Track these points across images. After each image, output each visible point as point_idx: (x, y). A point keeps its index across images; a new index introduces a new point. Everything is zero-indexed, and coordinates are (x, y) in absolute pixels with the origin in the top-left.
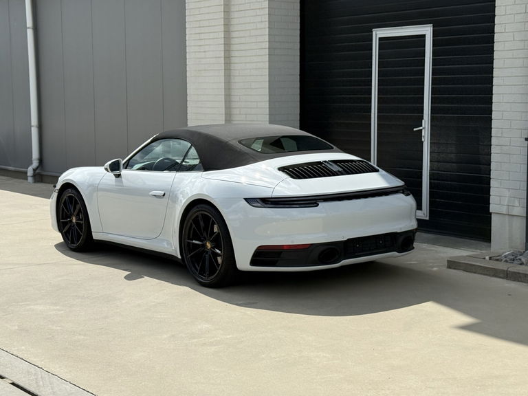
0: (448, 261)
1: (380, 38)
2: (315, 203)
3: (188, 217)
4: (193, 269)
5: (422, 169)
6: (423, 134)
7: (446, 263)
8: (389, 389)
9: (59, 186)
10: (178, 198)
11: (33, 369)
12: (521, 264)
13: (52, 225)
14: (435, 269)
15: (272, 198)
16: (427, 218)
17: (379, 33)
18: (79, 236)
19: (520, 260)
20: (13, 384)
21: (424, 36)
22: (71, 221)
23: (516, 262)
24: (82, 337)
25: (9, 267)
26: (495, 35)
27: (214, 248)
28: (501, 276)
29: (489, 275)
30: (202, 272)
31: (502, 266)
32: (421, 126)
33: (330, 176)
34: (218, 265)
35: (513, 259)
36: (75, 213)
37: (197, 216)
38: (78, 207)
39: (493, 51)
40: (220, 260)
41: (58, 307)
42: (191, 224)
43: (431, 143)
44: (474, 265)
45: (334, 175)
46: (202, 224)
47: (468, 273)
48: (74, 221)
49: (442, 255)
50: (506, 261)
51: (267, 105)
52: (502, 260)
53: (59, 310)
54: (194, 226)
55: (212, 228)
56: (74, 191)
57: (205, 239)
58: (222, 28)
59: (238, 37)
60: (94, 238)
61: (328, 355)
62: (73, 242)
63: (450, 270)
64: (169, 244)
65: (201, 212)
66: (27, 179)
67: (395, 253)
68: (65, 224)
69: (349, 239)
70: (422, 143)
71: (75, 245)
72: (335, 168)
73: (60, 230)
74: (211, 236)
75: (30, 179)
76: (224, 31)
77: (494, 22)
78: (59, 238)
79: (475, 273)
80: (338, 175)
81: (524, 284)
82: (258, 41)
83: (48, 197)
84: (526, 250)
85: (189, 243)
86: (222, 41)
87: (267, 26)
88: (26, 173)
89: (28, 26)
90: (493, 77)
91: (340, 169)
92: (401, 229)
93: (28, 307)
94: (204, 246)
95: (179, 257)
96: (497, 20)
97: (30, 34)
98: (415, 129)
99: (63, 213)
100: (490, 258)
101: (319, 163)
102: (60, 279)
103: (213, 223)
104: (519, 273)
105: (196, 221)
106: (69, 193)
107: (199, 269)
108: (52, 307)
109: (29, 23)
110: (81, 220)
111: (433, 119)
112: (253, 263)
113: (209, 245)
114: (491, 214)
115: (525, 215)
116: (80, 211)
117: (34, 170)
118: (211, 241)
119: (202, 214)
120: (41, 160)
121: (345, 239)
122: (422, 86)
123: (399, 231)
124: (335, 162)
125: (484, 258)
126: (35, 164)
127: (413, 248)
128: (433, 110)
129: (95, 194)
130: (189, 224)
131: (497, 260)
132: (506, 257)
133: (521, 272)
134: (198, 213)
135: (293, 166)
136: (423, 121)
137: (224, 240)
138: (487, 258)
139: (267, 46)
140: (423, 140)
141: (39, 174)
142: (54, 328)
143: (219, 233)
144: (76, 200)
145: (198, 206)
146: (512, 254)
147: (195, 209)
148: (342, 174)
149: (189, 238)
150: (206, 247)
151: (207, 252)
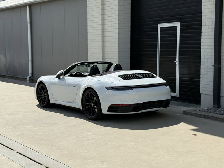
0: (183, 111)
1: (160, 27)
2: (132, 89)
3: (85, 94)
4: (87, 114)
5: (176, 77)
6: (176, 64)
7: (182, 113)
8: (153, 155)
9: (37, 83)
10: (81, 87)
11: (25, 147)
12: (210, 113)
13: (35, 97)
14: (178, 114)
16: (178, 96)
17: (160, 25)
18: (45, 102)
19: (210, 111)
20: (17, 152)
21: (177, 27)
22: (42, 96)
23: (208, 112)
24: (44, 137)
25: (18, 113)
26: (202, 26)
27: (94, 106)
28: (203, 117)
29: (198, 117)
30: (90, 115)
31: (203, 113)
32: (176, 61)
33: (137, 79)
34: (95, 112)
35: (208, 111)
36: (44, 93)
37: (88, 94)
38: (45, 91)
39: (201, 32)
40: (96, 110)
41: (36, 127)
42: (86, 97)
43: (179, 67)
44: (193, 113)
45: (139, 79)
46: (90, 97)
47: (190, 116)
48: (43, 96)
49: (182, 110)
50: (205, 112)
51: (118, 53)
52: (203, 111)
53: (36, 128)
54: (87, 97)
55: (94, 98)
56: (43, 85)
57: (91, 102)
58: (101, 23)
59: (107, 27)
60: (50, 102)
61: (132, 144)
62: (42, 104)
63: (184, 115)
64: (78, 104)
65: (90, 92)
66: (27, 81)
67: (162, 108)
68: (40, 97)
69: (144, 103)
70: (176, 67)
71: (43, 105)
72: (140, 76)
73: (38, 99)
74: (93, 101)
75: (28, 81)
76: (102, 24)
77: (201, 21)
78: (37, 103)
79: (193, 116)
80: (141, 78)
81: (211, 120)
82: (115, 28)
83: (34, 86)
84: (213, 108)
85: (85, 104)
86: (101, 28)
87: (118, 23)
88: (27, 79)
89: (28, 22)
90: (201, 42)
91: (142, 76)
92: (164, 99)
93: (24, 127)
95: (82, 109)
96: (203, 21)
97: (29, 25)
98: (173, 62)
99: (39, 93)
100: (199, 111)
101: (134, 74)
102: (37, 117)
103: (94, 97)
104: (209, 116)
105: (88, 95)
106: (41, 85)
107: (88, 113)
108: (33, 127)
109: (29, 21)
110: (46, 96)
111: (180, 58)
112: (108, 111)
113: (92, 105)
114: (200, 94)
115: (213, 94)
116: (45, 92)
117: (30, 78)
118: (93, 103)
119: (90, 93)
120: (32, 74)
122: (176, 46)
123: (163, 100)
124: (140, 74)
125: (197, 111)
126: (30, 75)
127: (169, 106)
128: (180, 55)
129: (51, 86)
130: (85, 97)
131: (202, 111)
132: (205, 110)
133: (210, 115)
135: (124, 75)
136: (176, 59)
137: (98, 103)
138: (198, 110)
139: (118, 30)
141: (32, 79)
142: (33, 134)
143: (96, 100)
144: (44, 88)
145: (89, 90)
146: (207, 109)
147: (87, 91)
149: (85, 102)
150: (91, 105)
151: (92, 107)
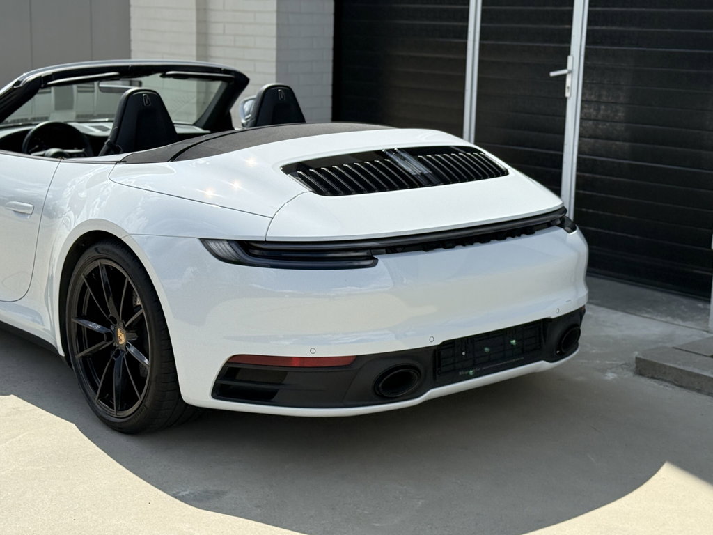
0: (638, 361)
2: (370, 257)
5: (563, 151)
6: (568, 84)
7: (634, 365)
15: (266, 242)
27: (132, 346)
30: (107, 396)
32: (565, 67)
37: (97, 270)
42: (84, 288)
43: (583, 101)
45: (412, 186)
51: (274, 19)
54: (89, 291)
57: (115, 322)
63: (644, 381)
64: (36, 315)
65: (104, 261)
69: (445, 343)
70: (565, 101)
74: (126, 318)
80: (421, 185)
85: (79, 327)
91: (426, 171)
94: (111, 336)
95: (62, 353)
98: (553, 74)
101: (378, 154)
105: (93, 278)
112: (220, 390)
113: (122, 337)
118: (127, 329)
119: (107, 267)
121: (438, 342)
123: (554, 315)
124: (414, 152)
128: (591, 38)
130: (79, 286)
134: (98, 263)
135: (318, 163)
136: (570, 59)
137: (153, 333)
140: (567, 94)
145: (99, 247)
147: (90, 253)
148: (430, 183)
149: (80, 316)
150: (117, 339)
151: (118, 353)
